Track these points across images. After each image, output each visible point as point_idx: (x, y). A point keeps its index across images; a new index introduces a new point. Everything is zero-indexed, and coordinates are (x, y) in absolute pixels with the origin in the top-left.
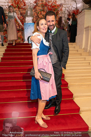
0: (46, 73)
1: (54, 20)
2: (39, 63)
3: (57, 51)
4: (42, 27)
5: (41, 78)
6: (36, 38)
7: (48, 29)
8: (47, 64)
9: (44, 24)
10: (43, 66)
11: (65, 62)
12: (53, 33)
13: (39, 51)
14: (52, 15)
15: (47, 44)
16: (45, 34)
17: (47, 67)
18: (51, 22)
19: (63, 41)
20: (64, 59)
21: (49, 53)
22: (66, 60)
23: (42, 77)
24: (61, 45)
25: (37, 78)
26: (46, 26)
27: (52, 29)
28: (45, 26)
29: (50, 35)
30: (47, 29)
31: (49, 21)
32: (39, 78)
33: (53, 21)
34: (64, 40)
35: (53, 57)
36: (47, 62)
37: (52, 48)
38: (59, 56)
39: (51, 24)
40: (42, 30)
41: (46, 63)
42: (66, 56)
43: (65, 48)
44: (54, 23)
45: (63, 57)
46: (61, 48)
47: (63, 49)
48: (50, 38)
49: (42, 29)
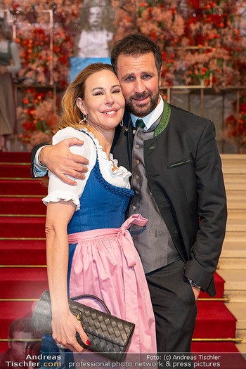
0: (107, 315)
1: (151, 71)
2: (77, 268)
3: (172, 209)
4: (97, 102)
5: (81, 343)
6: (63, 151)
7: (128, 109)
8: (118, 272)
9: (108, 91)
10: (96, 283)
11: (206, 262)
12: (148, 126)
13: (76, 214)
14: (144, 51)
15: (118, 177)
16: (111, 134)
17: (113, 290)
18: (138, 79)
19: (194, 166)
20: (201, 246)
21: (130, 220)
22: (214, 250)
23: (85, 338)
24: (189, 185)
26: (119, 99)
27: (145, 109)
28: (111, 101)
29: (136, 139)
30: (121, 113)
31: (131, 78)
32: (72, 340)
33: (146, 76)
34: (200, 163)
35: (150, 238)
36: (114, 262)
37: (147, 197)
38: (180, 234)
39: (141, 90)
40: (98, 117)
41: (113, 269)
42: (209, 235)
43: (206, 196)
45: (199, 237)
46: (190, 198)
47: (197, 197)
48: (139, 152)
49: (98, 114)
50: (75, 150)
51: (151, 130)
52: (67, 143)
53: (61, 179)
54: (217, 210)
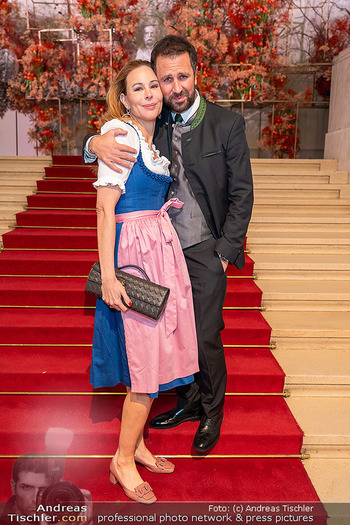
0: (147, 281)
1: (187, 71)
2: (123, 244)
3: (206, 195)
4: (138, 97)
5: (125, 304)
6: (110, 141)
7: (167, 107)
8: (158, 246)
9: (147, 87)
10: (139, 256)
11: (233, 239)
12: (186, 120)
13: (122, 197)
14: (180, 52)
15: (158, 165)
16: (152, 126)
17: (153, 261)
18: (176, 80)
19: (226, 157)
20: (231, 226)
21: (169, 203)
22: (240, 229)
23: (128, 300)
24: (221, 174)
25: (112, 303)
26: (157, 94)
27: (183, 106)
28: (150, 95)
29: (175, 132)
30: (160, 106)
31: (169, 79)
32: (118, 301)
33: (182, 77)
34: (230, 154)
35: (186, 219)
36: (154, 238)
37: (184, 184)
38: (212, 216)
39: (178, 90)
40: (139, 110)
41: (153, 244)
42: (237, 217)
43: (235, 184)
44: (187, 83)
45: (228, 218)
46: (221, 185)
47: (227, 184)
48: (178, 144)
49: (139, 107)
50: (120, 140)
51: (188, 124)
52: (113, 133)
53: (109, 166)
54: (244, 195)
